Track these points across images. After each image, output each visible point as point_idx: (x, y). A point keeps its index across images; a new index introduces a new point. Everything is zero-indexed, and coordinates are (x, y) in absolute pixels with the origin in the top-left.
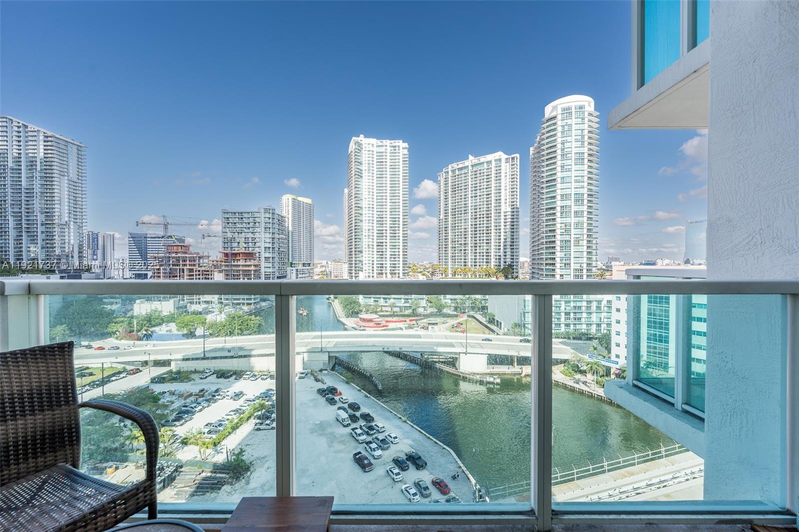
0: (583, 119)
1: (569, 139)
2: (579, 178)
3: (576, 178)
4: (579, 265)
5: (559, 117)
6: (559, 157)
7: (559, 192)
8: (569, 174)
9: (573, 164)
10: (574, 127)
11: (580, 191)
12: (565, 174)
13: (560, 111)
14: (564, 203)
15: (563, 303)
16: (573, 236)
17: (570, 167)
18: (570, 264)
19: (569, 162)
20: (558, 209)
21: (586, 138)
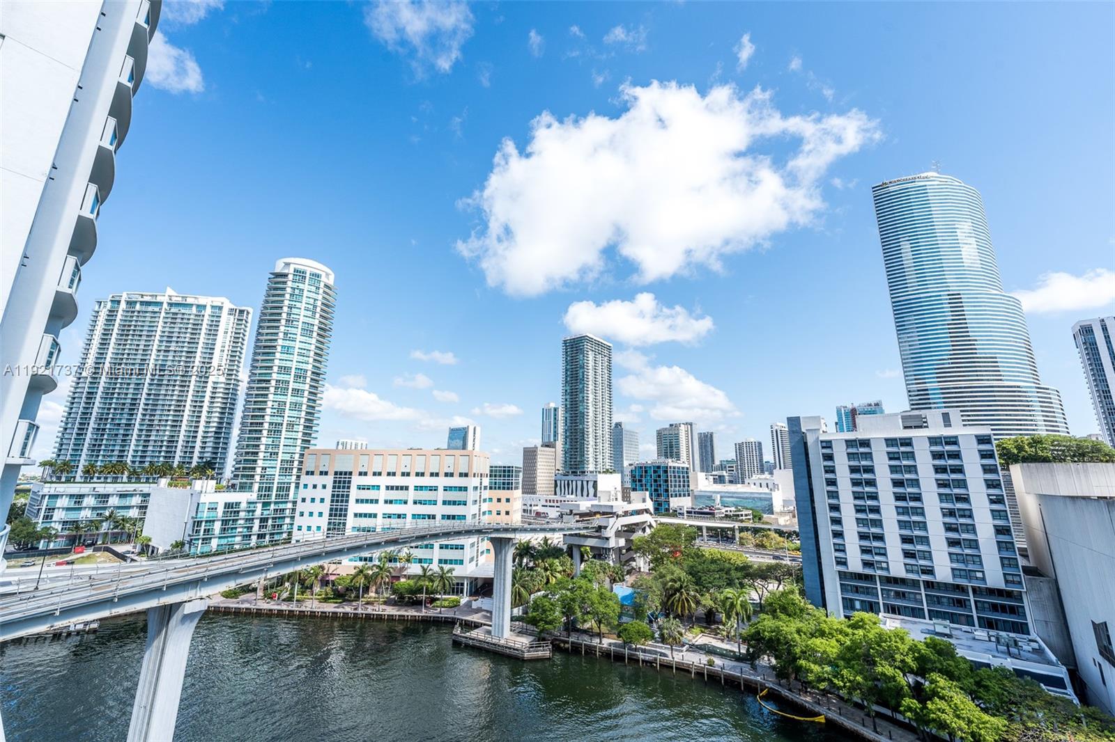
0: (318, 288)
1: (298, 305)
2: (303, 351)
3: (300, 351)
4: (289, 455)
5: (291, 277)
6: (283, 322)
7: (277, 362)
8: (291, 344)
9: (299, 334)
10: (306, 293)
11: (304, 366)
12: (287, 343)
13: (292, 271)
14: (281, 377)
15: (259, 506)
16: (286, 419)
17: (294, 336)
18: (277, 453)
19: (293, 331)
20: (273, 383)
21: (318, 309)
